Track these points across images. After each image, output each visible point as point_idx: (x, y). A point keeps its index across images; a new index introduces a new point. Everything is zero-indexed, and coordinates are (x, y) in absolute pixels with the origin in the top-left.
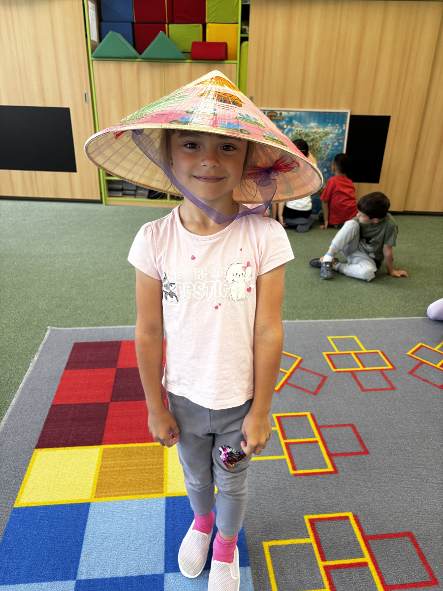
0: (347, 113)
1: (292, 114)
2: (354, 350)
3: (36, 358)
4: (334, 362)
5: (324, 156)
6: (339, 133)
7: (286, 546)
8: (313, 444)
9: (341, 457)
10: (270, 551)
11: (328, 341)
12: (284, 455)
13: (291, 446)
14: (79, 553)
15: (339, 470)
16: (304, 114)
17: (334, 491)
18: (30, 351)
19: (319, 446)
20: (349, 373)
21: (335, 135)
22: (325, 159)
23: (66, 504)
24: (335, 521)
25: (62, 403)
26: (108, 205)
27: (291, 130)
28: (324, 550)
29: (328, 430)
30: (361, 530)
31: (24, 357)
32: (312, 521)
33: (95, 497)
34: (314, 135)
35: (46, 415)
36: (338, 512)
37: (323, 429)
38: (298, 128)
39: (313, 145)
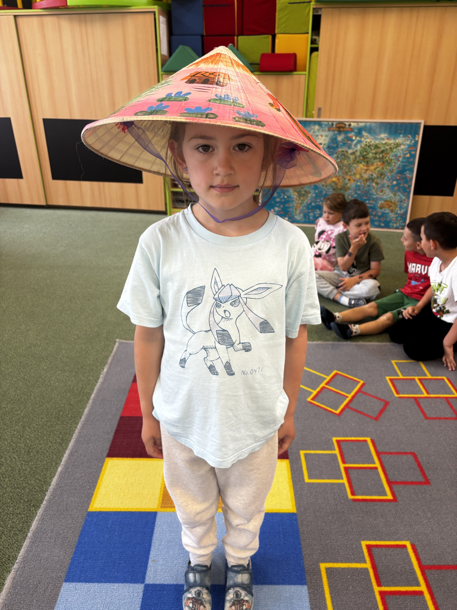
0: (420, 123)
1: (362, 125)
2: (419, 376)
3: (105, 370)
4: (397, 387)
5: (394, 168)
6: (412, 144)
7: (343, 569)
8: (373, 470)
9: (401, 486)
10: (327, 573)
11: (392, 364)
12: (342, 479)
13: (350, 471)
14: (147, 559)
15: (399, 498)
16: (374, 125)
17: (393, 520)
18: (100, 363)
19: (378, 472)
20: (413, 400)
21: (406, 146)
22: (395, 171)
23: (136, 512)
24: (392, 549)
25: (130, 415)
27: (359, 142)
28: (380, 576)
29: (388, 456)
30: (418, 559)
31: (95, 368)
32: (369, 547)
33: (161, 507)
34: (384, 147)
35: (115, 426)
36: (395, 540)
37: (384, 455)
38: (367, 139)
39: (383, 156)
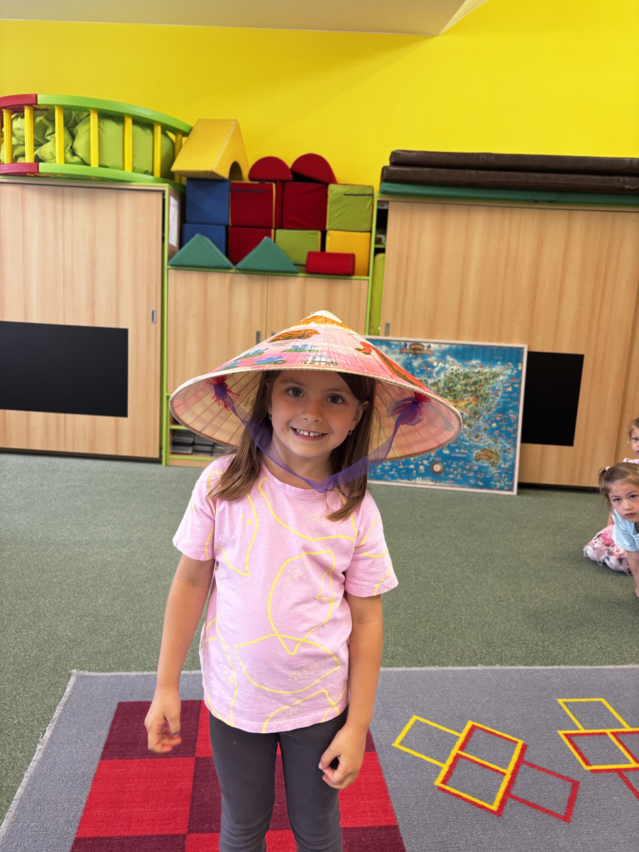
0: (523, 348)
1: (445, 347)
2: (611, 728)
3: (48, 734)
4: (582, 751)
5: (493, 406)
6: (513, 374)
16: (462, 347)
18: (38, 720)
20: (616, 775)
21: (507, 377)
22: (494, 410)
26: (170, 466)
27: (443, 369)
31: (27, 732)
34: (477, 377)
38: (453, 366)
39: (476, 389)
